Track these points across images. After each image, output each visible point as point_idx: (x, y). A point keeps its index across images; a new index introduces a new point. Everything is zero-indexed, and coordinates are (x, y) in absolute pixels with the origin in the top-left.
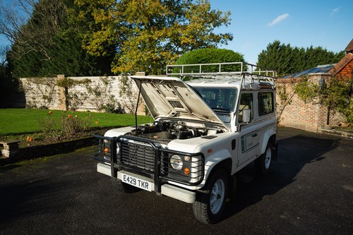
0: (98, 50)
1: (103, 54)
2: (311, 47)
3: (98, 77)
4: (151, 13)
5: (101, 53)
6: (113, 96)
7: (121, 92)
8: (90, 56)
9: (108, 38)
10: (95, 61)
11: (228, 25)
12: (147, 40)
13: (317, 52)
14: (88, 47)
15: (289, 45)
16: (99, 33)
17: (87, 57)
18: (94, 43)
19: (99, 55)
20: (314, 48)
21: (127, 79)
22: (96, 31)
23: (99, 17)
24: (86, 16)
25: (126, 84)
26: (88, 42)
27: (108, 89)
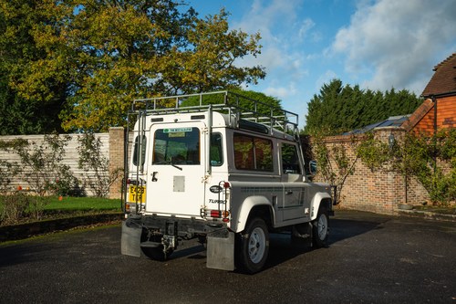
0: (38, 91)
1: (47, 99)
2: (393, 90)
3: (42, 137)
4: (132, 33)
5: (43, 96)
6: (66, 168)
7: (81, 161)
8: (22, 100)
9: (57, 70)
10: (32, 110)
11: (257, 54)
12: (126, 76)
13: (401, 99)
14: (21, 86)
15: (357, 87)
16: (41, 62)
17: (17, 103)
18: (31, 81)
19: (40, 99)
20: (396, 91)
21: (94, 139)
22: (35, 60)
23: (42, 39)
24: (18, 34)
25: (92, 148)
26: (20, 77)
27: (57, 156)
